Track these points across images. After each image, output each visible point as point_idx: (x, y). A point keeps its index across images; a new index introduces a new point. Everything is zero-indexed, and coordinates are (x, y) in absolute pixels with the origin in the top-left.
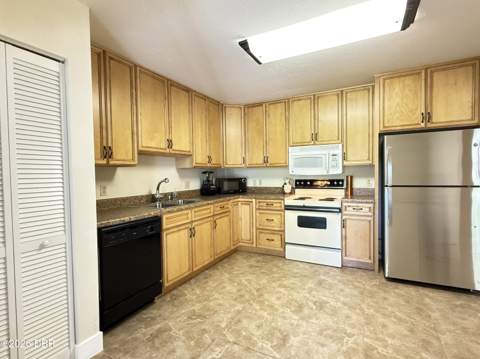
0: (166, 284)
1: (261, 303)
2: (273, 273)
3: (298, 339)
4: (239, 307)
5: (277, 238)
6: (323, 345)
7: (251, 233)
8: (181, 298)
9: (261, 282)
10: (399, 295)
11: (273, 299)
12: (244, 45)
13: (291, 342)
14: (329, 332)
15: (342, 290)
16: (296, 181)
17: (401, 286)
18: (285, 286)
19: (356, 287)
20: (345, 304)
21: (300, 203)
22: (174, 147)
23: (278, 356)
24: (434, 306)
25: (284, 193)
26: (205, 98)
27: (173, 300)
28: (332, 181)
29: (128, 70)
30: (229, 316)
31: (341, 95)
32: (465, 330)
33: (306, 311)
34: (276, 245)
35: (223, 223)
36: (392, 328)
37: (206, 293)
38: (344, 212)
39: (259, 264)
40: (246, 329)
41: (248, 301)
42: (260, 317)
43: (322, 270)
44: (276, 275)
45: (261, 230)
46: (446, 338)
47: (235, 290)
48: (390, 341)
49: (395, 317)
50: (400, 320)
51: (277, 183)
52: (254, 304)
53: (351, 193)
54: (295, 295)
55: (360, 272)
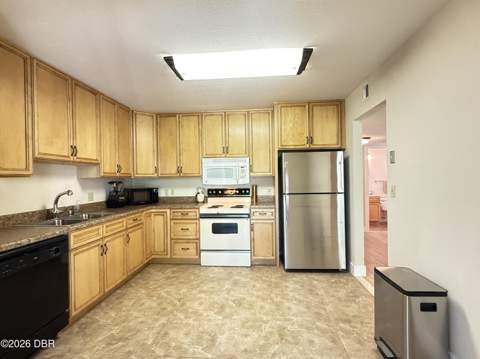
0: (73, 313)
1: (185, 312)
2: (192, 281)
3: (225, 336)
4: (163, 320)
5: (192, 247)
6: (246, 336)
7: (165, 244)
8: (94, 325)
9: (181, 292)
10: (296, 282)
11: (196, 305)
12: (169, 61)
13: (219, 340)
14: (250, 324)
15: (254, 286)
16: (209, 190)
17: (296, 274)
18: (204, 292)
19: (265, 281)
20: (258, 297)
21: (214, 211)
22: (78, 155)
23: (209, 356)
24: (319, 286)
25: (197, 202)
26: (114, 102)
27: (82, 329)
28: (240, 190)
29: (22, 61)
30: (154, 331)
31: (248, 115)
32: (339, 299)
33: (227, 310)
34: (192, 254)
35: (136, 236)
36: (295, 309)
37: (124, 314)
38: (253, 217)
39: (176, 275)
40: (174, 340)
41: (172, 312)
42: (187, 325)
43: (235, 271)
44: (195, 283)
45: (175, 241)
46: (329, 308)
47: (154, 304)
48: (295, 319)
49: (296, 299)
50: (300, 301)
51: (190, 193)
52: (179, 314)
53: (256, 201)
54: (216, 298)
55: (266, 268)
